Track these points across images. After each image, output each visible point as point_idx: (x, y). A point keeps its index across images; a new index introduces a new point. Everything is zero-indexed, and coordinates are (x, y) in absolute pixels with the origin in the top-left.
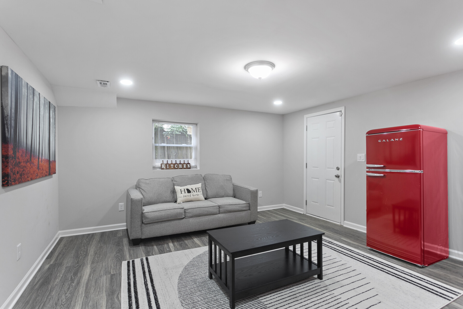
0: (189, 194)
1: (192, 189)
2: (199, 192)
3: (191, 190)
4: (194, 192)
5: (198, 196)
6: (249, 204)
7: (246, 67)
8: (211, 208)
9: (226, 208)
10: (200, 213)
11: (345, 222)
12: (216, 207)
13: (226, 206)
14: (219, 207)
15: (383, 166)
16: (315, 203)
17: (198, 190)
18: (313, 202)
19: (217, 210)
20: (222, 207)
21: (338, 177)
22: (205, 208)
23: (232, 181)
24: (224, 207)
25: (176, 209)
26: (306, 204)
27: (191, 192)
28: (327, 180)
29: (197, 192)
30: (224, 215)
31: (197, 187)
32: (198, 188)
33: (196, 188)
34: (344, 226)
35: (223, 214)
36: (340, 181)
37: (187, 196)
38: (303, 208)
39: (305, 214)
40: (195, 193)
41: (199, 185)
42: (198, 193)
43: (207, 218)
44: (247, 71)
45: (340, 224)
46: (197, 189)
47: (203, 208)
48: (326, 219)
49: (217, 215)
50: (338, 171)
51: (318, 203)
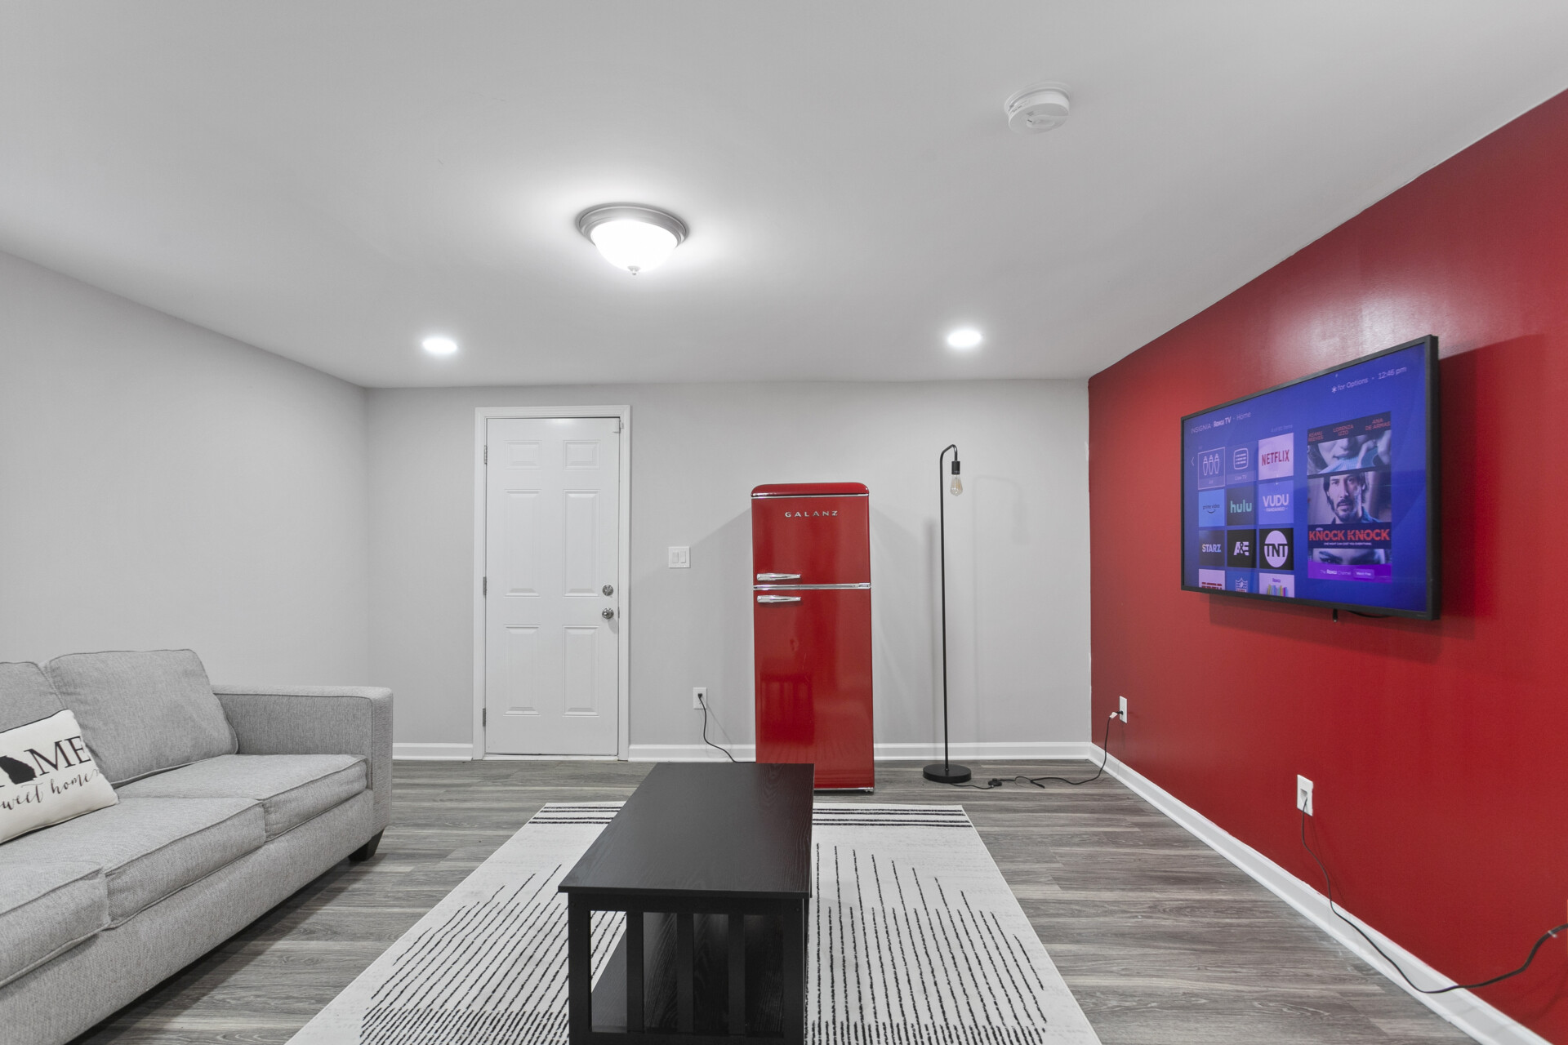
0: (27, 787)
1: (32, 752)
2: (81, 762)
3: (28, 760)
4: (55, 766)
5: (84, 783)
6: (365, 761)
7: (584, 221)
8: (235, 821)
9: (294, 805)
10: (188, 870)
11: (632, 747)
12: (252, 811)
13: (293, 794)
14: (262, 809)
15: (798, 576)
16: (520, 712)
17: (75, 751)
18: (512, 709)
19: (257, 830)
20: (277, 804)
21: (609, 615)
22: (207, 833)
23: (207, 676)
24: (285, 802)
25: (63, 890)
26: (484, 724)
27: (38, 772)
28: (569, 631)
29: (70, 765)
30: (288, 841)
31: (62, 737)
32: (70, 740)
33: (57, 744)
34: (631, 759)
35: (283, 838)
36: (616, 629)
37: (14, 804)
38: (471, 741)
39: (478, 757)
40: (62, 775)
41: (64, 724)
42: (79, 770)
43: (223, 885)
44: (587, 235)
45: (616, 758)
46: (66, 746)
47: (198, 836)
48: (565, 757)
49: (261, 851)
50: (608, 597)
51: (534, 710)
